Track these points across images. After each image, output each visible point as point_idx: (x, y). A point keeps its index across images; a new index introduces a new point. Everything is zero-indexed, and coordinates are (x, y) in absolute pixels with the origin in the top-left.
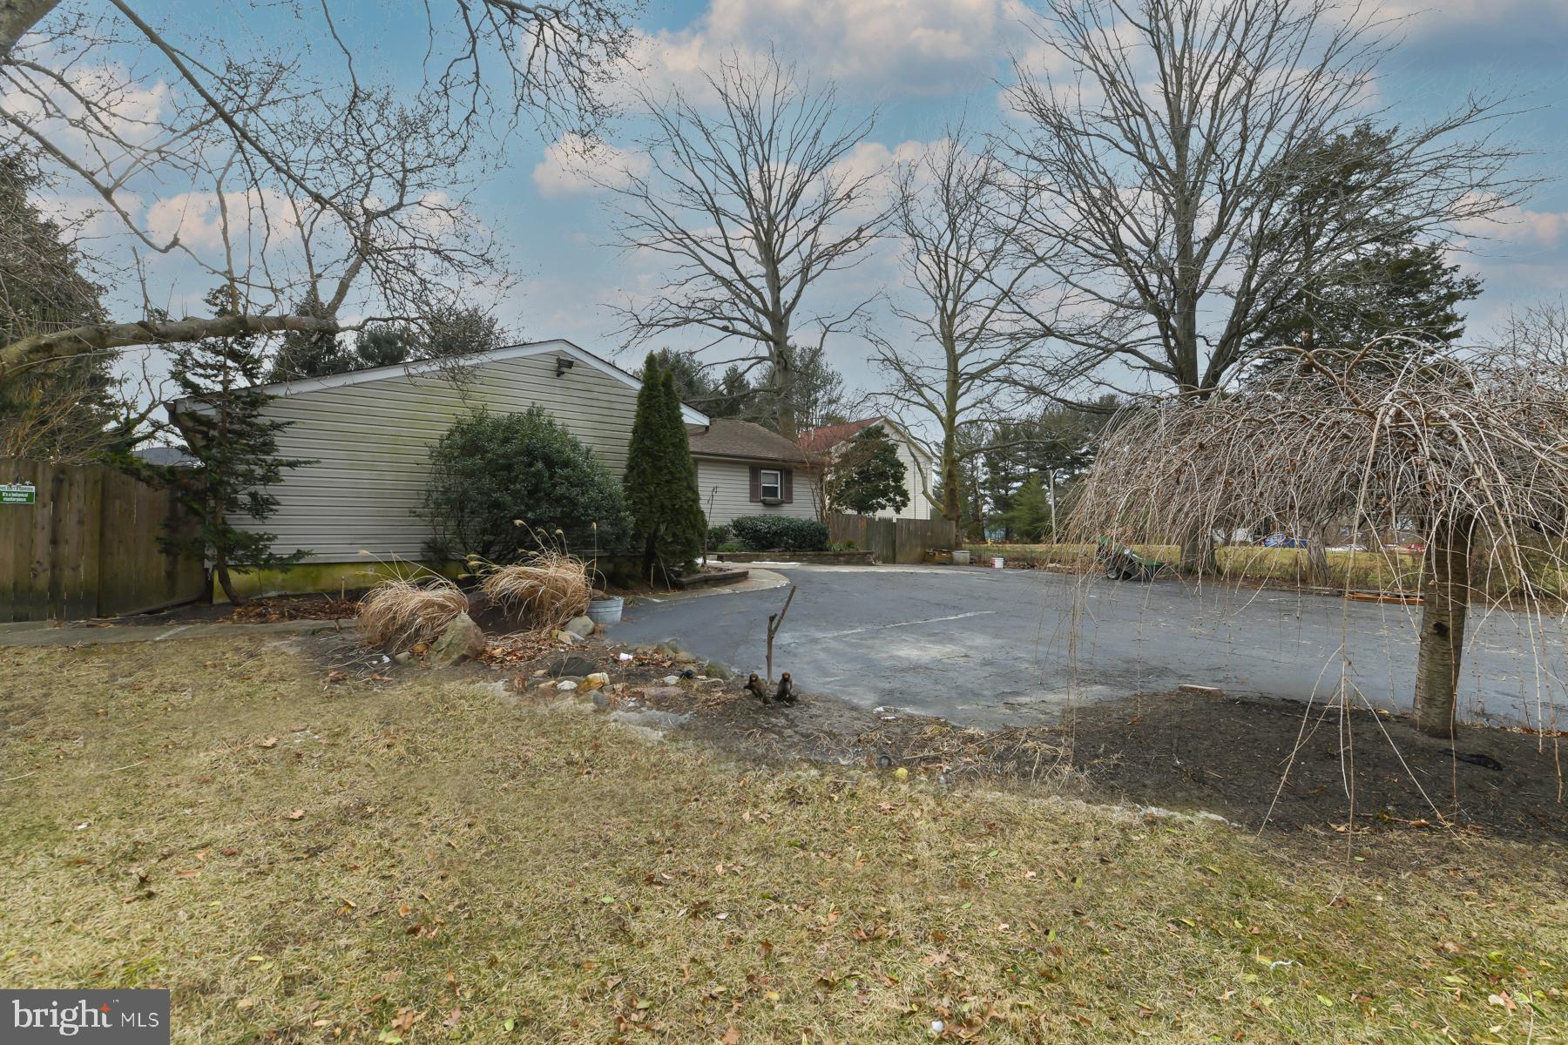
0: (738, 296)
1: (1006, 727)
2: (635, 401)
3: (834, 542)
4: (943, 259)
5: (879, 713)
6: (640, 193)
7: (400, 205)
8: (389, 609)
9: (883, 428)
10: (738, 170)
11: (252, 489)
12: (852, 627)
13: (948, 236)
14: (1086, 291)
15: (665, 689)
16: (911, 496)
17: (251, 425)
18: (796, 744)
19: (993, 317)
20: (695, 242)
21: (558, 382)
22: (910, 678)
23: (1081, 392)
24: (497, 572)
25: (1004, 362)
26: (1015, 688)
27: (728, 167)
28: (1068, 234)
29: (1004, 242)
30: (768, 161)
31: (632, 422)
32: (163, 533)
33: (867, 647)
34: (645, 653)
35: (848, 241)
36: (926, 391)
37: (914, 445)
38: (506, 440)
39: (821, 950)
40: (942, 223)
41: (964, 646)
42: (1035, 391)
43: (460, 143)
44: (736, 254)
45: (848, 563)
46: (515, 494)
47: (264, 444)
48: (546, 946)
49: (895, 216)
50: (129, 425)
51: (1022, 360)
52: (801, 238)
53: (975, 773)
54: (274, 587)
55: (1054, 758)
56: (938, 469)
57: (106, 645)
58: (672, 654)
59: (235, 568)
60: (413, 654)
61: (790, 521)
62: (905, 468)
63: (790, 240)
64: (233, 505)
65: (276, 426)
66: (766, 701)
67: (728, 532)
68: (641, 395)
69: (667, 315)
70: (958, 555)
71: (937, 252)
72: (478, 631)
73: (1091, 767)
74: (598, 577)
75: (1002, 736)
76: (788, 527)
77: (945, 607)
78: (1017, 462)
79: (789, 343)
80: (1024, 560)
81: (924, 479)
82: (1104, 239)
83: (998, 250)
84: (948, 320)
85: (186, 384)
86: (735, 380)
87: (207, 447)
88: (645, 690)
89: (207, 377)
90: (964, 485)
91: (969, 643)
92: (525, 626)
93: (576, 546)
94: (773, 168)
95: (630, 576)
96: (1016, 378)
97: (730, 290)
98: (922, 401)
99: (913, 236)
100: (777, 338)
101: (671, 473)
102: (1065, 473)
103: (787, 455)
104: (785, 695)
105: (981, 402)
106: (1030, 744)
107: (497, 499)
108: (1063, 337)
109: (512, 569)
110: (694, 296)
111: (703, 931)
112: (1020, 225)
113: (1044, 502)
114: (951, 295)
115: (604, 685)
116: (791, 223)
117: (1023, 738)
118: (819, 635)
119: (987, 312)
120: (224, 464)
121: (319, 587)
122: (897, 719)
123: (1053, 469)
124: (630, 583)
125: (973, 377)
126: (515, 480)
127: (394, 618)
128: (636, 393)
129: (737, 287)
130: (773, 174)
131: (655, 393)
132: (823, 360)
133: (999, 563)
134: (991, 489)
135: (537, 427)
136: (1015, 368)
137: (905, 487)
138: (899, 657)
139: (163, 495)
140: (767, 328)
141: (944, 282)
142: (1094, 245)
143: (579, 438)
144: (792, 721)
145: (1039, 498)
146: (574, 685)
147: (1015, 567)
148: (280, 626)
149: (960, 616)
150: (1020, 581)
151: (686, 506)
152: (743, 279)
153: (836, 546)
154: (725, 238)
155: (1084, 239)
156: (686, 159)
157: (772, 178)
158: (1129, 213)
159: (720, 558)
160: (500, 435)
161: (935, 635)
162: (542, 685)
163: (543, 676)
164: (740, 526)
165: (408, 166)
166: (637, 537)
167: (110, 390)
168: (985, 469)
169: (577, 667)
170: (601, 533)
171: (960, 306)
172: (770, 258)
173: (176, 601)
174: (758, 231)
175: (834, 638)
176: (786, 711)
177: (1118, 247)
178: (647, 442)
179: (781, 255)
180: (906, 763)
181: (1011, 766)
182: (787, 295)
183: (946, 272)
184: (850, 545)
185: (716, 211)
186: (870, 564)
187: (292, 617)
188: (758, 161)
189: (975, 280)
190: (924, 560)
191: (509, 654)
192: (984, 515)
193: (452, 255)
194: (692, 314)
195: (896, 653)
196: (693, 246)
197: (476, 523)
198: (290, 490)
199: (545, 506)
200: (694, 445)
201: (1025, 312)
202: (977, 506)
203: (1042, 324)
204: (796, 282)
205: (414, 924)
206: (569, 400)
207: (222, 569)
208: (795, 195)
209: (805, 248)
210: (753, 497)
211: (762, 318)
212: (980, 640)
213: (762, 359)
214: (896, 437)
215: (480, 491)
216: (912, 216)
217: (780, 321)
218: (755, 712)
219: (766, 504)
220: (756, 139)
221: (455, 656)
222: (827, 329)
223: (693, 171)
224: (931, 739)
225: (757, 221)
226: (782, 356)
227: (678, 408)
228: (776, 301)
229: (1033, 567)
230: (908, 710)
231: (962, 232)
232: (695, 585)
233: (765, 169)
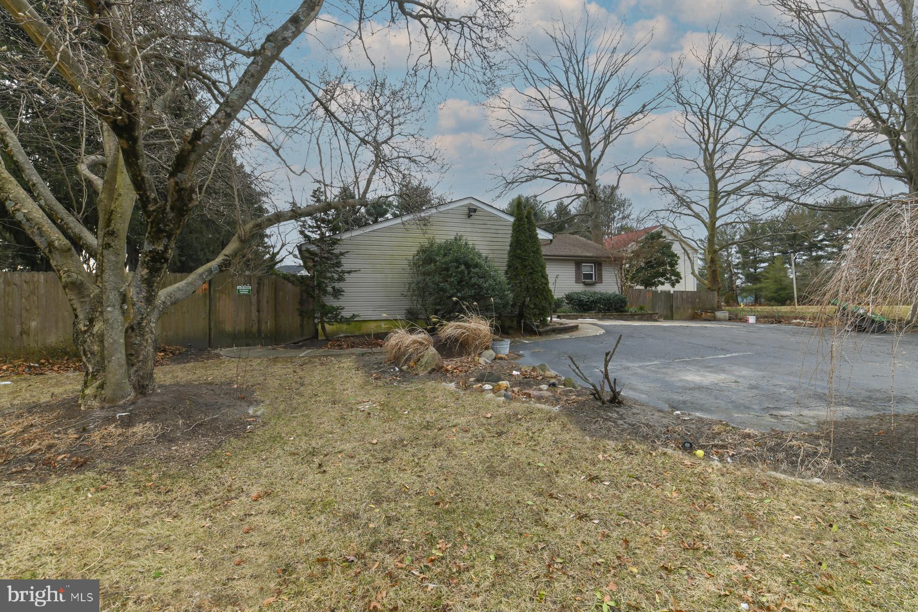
0: (565, 159)
1: (773, 430)
2: (511, 228)
3: (631, 307)
4: (705, 117)
5: (677, 415)
6: (505, 107)
7: (392, 136)
8: (397, 344)
9: (662, 232)
10: (564, 82)
11: (333, 285)
12: (650, 360)
13: (709, 99)
14: (823, 123)
15: (541, 392)
16: (683, 275)
17: (332, 254)
18: (626, 430)
19: (745, 151)
20: (538, 130)
21: (469, 221)
22: (697, 394)
23: (821, 196)
24: (445, 325)
25: (754, 181)
26: (777, 404)
27: (557, 81)
28: (806, 84)
29: (753, 98)
30: (582, 73)
31: (509, 240)
32: (298, 307)
33: (663, 373)
34: (526, 371)
35: (636, 114)
36: (693, 206)
37: (684, 242)
38: (445, 255)
39: (661, 550)
40: (704, 91)
41: (734, 375)
42: (780, 199)
43: (421, 99)
44: (562, 133)
45: (640, 319)
46: (451, 284)
47: (337, 263)
48: (502, 521)
49: (669, 93)
50: (274, 255)
51: (769, 178)
52: (604, 117)
53: (753, 458)
54: (342, 332)
55: (815, 454)
56: (701, 256)
57: (281, 358)
58: (542, 373)
59: (328, 323)
60: (409, 367)
61: (602, 294)
62: (678, 258)
63: (596, 120)
64: (325, 292)
65: (342, 254)
66: (603, 403)
67: (562, 301)
68: (514, 224)
69: (522, 175)
70: (719, 314)
71: (701, 113)
72: (439, 356)
73: (846, 462)
74: (496, 327)
75: (771, 436)
76: (600, 298)
77: (715, 349)
78: (764, 249)
79: (597, 184)
80: (773, 317)
81: (692, 264)
82: (839, 84)
83: (748, 105)
84: (709, 157)
85: (306, 236)
86: (562, 209)
87: (314, 266)
88: (531, 392)
89: (313, 232)
90: (721, 267)
91: (737, 373)
92: (460, 354)
93: (484, 311)
94: (585, 77)
95: (510, 328)
96: (765, 192)
97: (559, 155)
98: (690, 212)
99: (683, 104)
100: (590, 183)
101: (533, 268)
102: (804, 255)
103: (599, 253)
104: (615, 400)
105: (736, 210)
106: (794, 442)
107: (442, 287)
108: (803, 158)
109: (453, 324)
110: (538, 162)
111: (586, 528)
112: (766, 84)
113: (787, 277)
114: (711, 140)
115: (507, 388)
116: (597, 109)
117: (789, 439)
118: (630, 364)
119: (740, 148)
120: (321, 273)
121: (361, 332)
122: (691, 420)
123: (794, 252)
124: (511, 331)
125: (729, 194)
126: (450, 276)
127: (400, 349)
128: (511, 224)
129: (564, 153)
130: (585, 80)
131: (522, 223)
132: (618, 192)
133: (752, 320)
134: (743, 268)
135: (460, 246)
136: (762, 184)
137: (678, 270)
138: (687, 380)
139: (298, 289)
140: (583, 176)
141: (706, 132)
142: (830, 90)
143: (481, 251)
144: (622, 415)
145: (782, 274)
146: (491, 387)
147: (765, 323)
148: (347, 351)
149: (728, 355)
150: (771, 332)
151: (541, 287)
152: (567, 148)
153: (632, 309)
154: (556, 125)
155: (822, 87)
156: (532, 82)
157: (585, 83)
158: (862, 63)
159: (559, 317)
160: (442, 252)
161: (711, 367)
162: (474, 386)
163: (474, 381)
164: (570, 298)
165: (394, 115)
166: (513, 306)
167: (266, 240)
168: (738, 255)
169: (491, 377)
170: (495, 303)
171: (719, 146)
172: (584, 132)
173: (305, 338)
174: (576, 117)
175: (640, 367)
176: (617, 409)
177: (852, 90)
178: (519, 251)
179: (592, 129)
180: (702, 447)
181: (781, 456)
182: (595, 154)
183: (708, 125)
184: (641, 309)
185: (550, 110)
186: (656, 320)
187: (352, 347)
188: (575, 74)
189: (731, 127)
190: (694, 317)
191: (455, 369)
192: (737, 286)
193: (416, 158)
194: (537, 173)
195: (683, 378)
196: (536, 133)
197: (431, 300)
198: (350, 285)
199: (466, 289)
200: (544, 251)
201: (772, 145)
202: (732, 281)
203: (786, 151)
204: (601, 145)
205: (437, 501)
206: (474, 230)
207: (322, 323)
208: (600, 91)
209: (607, 124)
210: (578, 280)
211: (580, 171)
212: (745, 372)
213: (579, 196)
214: (670, 237)
215: (434, 283)
216: (682, 91)
217: (591, 171)
218: (597, 409)
219: (586, 284)
220: (574, 61)
221: (429, 369)
222: (622, 172)
223: (536, 88)
224: (719, 434)
225: (575, 111)
226: (592, 193)
227: (535, 230)
228: (589, 159)
229: (780, 322)
230: (698, 414)
231: (718, 96)
232: (547, 333)
233: (580, 78)
